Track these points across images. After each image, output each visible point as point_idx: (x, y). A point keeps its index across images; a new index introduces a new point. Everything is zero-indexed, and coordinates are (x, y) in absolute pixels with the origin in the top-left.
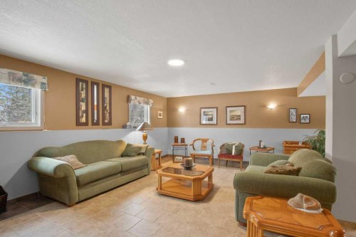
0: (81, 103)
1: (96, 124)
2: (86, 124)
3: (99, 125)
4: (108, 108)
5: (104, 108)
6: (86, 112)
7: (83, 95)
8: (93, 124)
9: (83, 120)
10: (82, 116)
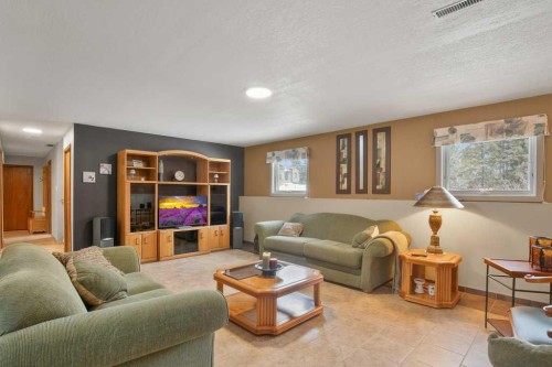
0: (342, 165)
1: (362, 192)
2: (348, 191)
3: (366, 192)
4: (383, 165)
5: (376, 166)
6: (348, 175)
7: (345, 154)
8: (358, 191)
9: (344, 186)
10: (343, 182)
